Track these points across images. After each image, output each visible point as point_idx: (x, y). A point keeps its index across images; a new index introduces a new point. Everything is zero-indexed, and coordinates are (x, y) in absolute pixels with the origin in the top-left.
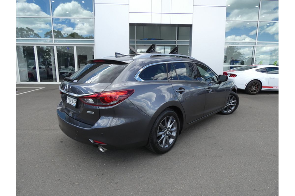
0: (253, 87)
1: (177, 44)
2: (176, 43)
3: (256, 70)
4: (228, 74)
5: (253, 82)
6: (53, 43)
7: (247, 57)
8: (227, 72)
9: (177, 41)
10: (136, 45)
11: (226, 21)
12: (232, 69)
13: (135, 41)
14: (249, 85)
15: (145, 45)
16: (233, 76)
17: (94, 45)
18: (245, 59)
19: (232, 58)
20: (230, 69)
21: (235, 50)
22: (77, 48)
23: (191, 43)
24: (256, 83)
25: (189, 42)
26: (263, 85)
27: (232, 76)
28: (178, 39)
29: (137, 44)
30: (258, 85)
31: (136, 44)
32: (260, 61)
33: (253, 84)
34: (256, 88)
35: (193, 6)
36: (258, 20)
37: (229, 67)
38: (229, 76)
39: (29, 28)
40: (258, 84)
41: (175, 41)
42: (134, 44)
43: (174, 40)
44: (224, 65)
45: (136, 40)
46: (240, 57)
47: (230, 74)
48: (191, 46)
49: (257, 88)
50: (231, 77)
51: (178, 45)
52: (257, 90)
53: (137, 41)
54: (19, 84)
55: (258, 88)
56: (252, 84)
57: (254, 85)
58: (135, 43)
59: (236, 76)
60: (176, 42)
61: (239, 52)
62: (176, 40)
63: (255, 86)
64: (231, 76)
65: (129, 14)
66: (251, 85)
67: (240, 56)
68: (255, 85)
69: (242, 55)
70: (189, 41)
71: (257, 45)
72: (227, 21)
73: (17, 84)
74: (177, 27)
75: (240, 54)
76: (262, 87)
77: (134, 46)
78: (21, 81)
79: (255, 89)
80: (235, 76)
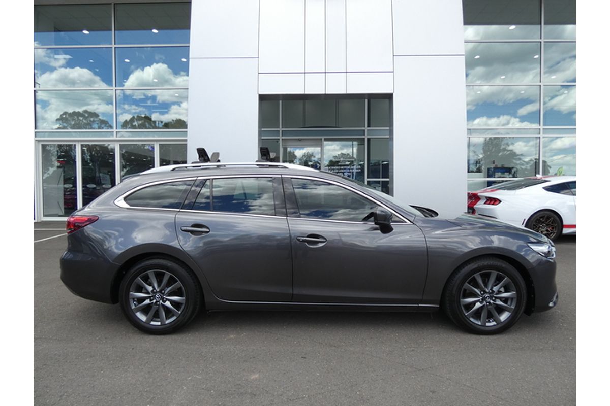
0: (542, 228)
1: (368, 135)
2: (366, 134)
3: (544, 188)
4: (480, 197)
5: (542, 215)
6: (114, 138)
7: (527, 159)
8: (478, 194)
9: (368, 130)
10: (281, 140)
11: (467, 86)
12: (491, 185)
13: (279, 131)
14: (530, 223)
15: (299, 140)
16: (492, 203)
17: (186, 140)
18: (524, 163)
19: (494, 163)
20: (488, 187)
21: (502, 147)
22: (161, 146)
23: (391, 132)
24: (548, 218)
25: (388, 131)
26: (565, 223)
27: (491, 201)
28: (369, 126)
29: (284, 138)
30: (552, 223)
31: (281, 137)
32: (559, 167)
33: (542, 219)
34: (549, 229)
35: (394, 56)
36: (541, 82)
37: (484, 182)
38: (484, 202)
39: (89, 111)
40: (553, 220)
41: (363, 129)
42: (278, 138)
43: (362, 127)
44: (468, 177)
45: (281, 129)
46: (514, 161)
47: (486, 197)
48: (391, 139)
49: (551, 228)
50: (489, 204)
51: (369, 137)
52: (551, 233)
53: (282, 131)
54: (39, 221)
55: (553, 228)
56: (538, 220)
57: (543, 223)
58: (279, 136)
59: (500, 202)
60: (366, 131)
61: (511, 151)
62: (364, 127)
63: (547, 225)
64: (488, 202)
65: (258, 76)
66: (536, 222)
67: (515, 158)
68: (547, 223)
69: (518, 157)
70: (388, 128)
71: (544, 134)
72: (470, 86)
73: (36, 221)
74: (366, 100)
75: (513, 154)
76: (562, 226)
77: (277, 142)
78: (45, 216)
79: (547, 231)
80: (497, 203)
